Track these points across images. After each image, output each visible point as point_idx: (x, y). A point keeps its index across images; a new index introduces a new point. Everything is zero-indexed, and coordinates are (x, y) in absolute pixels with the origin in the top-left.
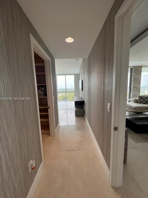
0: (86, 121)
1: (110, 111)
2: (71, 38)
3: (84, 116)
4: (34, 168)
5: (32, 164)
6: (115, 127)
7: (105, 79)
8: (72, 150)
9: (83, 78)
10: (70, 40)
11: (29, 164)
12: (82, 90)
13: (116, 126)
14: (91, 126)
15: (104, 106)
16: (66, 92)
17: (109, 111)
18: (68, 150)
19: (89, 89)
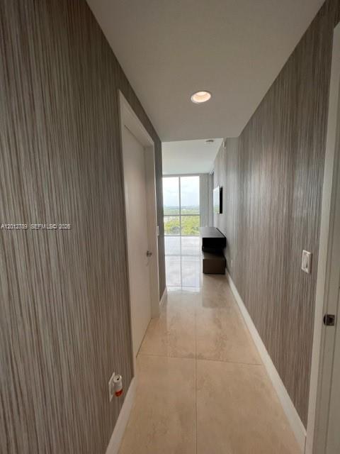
0: (230, 286)
1: (311, 271)
2: (205, 93)
3: (223, 273)
4: (121, 392)
5: (115, 384)
6: (328, 316)
7: (296, 189)
8: (200, 357)
9: (223, 184)
10: (201, 97)
11: (110, 383)
12: (221, 212)
13: (329, 313)
14: (244, 302)
15: (288, 257)
16: (180, 215)
17: (307, 270)
18: (191, 356)
19: (242, 209)
